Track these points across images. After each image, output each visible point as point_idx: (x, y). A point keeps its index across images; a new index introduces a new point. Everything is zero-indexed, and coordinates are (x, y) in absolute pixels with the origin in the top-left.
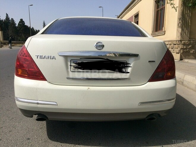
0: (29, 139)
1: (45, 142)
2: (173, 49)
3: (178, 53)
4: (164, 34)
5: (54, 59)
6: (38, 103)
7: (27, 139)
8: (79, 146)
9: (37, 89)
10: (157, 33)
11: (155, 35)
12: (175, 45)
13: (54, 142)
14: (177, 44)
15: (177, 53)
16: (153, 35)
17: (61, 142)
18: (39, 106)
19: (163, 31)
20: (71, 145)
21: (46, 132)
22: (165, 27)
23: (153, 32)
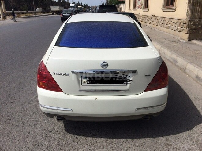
0: (51, 132)
1: (63, 134)
2: (183, 29)
3: (187, 34)
4: (174, 10)
5: (68, 76)
6: (57, 110)
7: (50, 132)
8: (90, 138)
9: (56, 99)
10: (167, 8)
11: (165, 11)
12: (184, 25)
13: (70, 135)
14: (187, 24)
15: (185, 33)
16: (164, 10)
17: (76, 135)
18: (58, 111)
19: (174, 7)
20: (83, 137)
21: (63, 125)
22: (176, 3)
23: (164, 7)
